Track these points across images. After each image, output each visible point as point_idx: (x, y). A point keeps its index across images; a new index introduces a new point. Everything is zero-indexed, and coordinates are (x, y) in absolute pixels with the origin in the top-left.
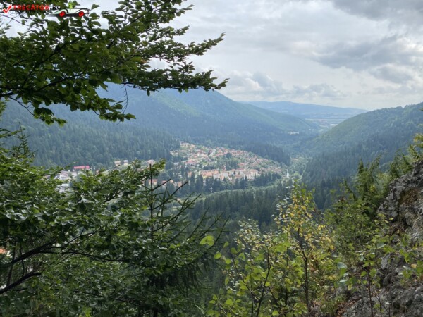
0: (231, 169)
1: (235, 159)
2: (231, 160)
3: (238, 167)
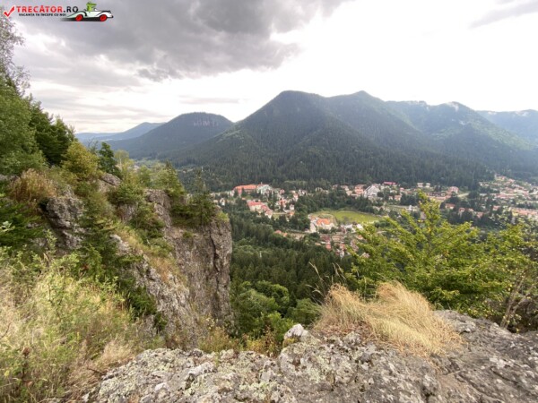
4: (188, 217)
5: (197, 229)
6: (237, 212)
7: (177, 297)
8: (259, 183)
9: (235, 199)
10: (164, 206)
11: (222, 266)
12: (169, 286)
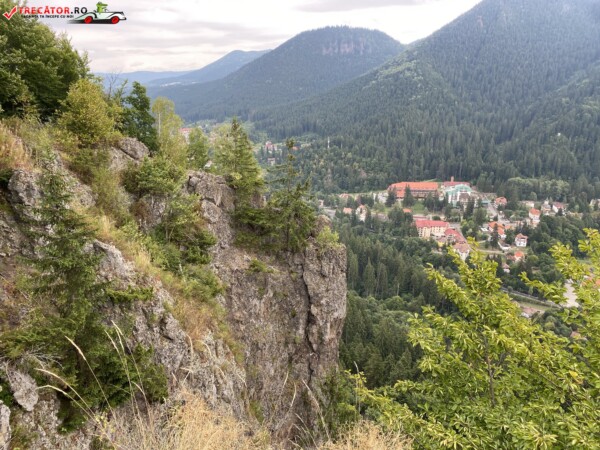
4: (263, 231)
5: (278, 257)
6: (389, 237)
7: (217, 382)
8: (446, 179)
9: (387, 211)
10: (222, 205)
11: (321, 341)
12: (202, 357)
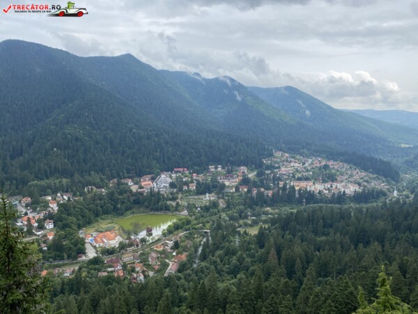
0: (327, 182)
1: (333, 171)
2: (328, 172)
3: (336, 180)
